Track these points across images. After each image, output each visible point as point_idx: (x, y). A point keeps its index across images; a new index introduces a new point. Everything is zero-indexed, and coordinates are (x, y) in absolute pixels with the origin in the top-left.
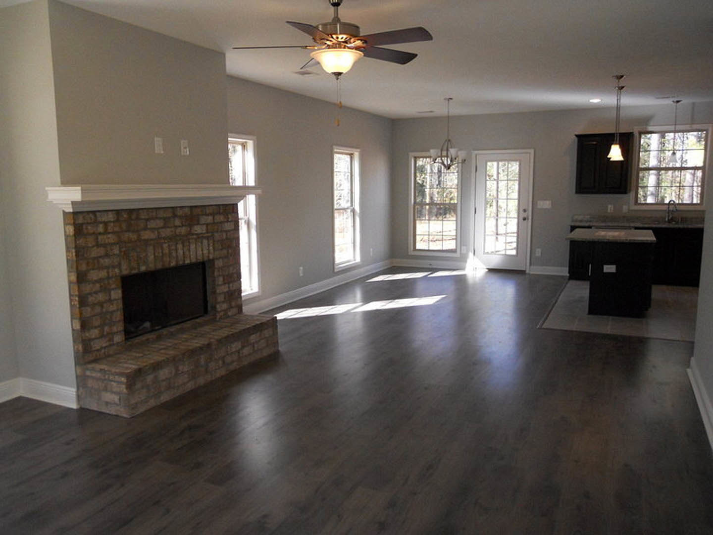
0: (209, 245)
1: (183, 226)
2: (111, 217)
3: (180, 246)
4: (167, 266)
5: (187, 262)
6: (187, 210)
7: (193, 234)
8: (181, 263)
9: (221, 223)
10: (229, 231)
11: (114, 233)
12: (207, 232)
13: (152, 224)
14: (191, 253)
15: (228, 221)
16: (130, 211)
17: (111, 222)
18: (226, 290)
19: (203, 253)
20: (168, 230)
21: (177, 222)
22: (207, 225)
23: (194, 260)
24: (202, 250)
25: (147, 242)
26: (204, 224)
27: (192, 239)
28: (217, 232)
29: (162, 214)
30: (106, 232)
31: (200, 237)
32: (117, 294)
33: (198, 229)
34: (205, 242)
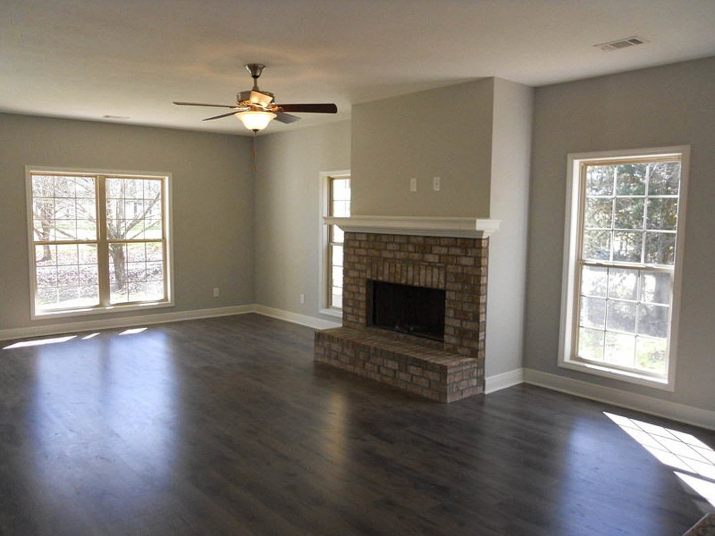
0: (439, 274)
1: (415, 252)
2: (364, 238)
3: (410, 269)
4: (398, 281)
5: (416, 284)
6: (420, 239)
7: (425, 262)
8: (410, 283)
9: (457, 256)
10: (466, 266)
11: (364, 248)
12: (440, 262)
13: (390, 247)
14: (421, 277)
15: (466, 256)
16: (376, 235)
17: (363, 241)
18: (458, 325)
19: (432, 281)
20: (403, 253)
21: (411, 248)
22: (440, 256)
23: (422, 284)
24: (432, 278)
25: (385, 259)
26: (436, 254)
27: (423, 265)
28: (451, 264)
29: (398, 240)
30: (360, 248)
31: (431, 265)
32: (363, 290)
33: (431, 258)
34: (436, 271)
